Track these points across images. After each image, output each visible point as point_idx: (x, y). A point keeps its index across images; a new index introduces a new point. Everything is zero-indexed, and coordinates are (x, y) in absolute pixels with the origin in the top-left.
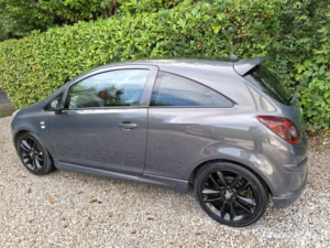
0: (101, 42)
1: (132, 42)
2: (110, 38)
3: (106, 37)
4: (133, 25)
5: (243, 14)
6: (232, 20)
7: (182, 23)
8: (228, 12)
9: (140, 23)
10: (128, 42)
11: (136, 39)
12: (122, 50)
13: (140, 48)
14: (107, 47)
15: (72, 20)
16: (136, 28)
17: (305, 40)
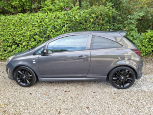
0: (37, 24)
2: (41, 22)
3: (39, 22)
5: (101, 15)
6: (97, 17)
8: (95, 14)
9: (56, 16)
10: (51, 24)
11: (55, 23)
12: (47, 28)
13: (57, 27)
14: (39, 26)
15: (13, 12)
16: (55, 18)
17: (121, 25)
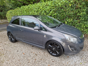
1: (44, 10)
4: (45, 5)
7: (59, 4)
